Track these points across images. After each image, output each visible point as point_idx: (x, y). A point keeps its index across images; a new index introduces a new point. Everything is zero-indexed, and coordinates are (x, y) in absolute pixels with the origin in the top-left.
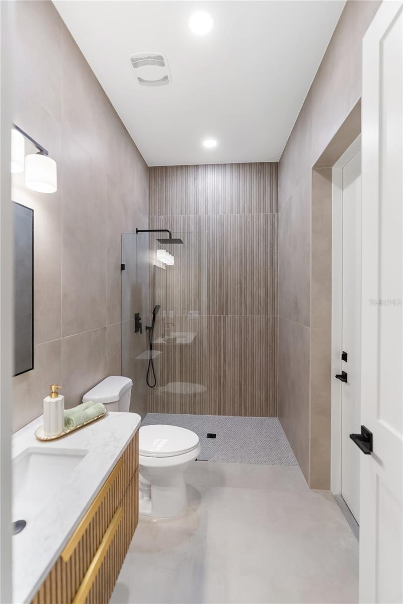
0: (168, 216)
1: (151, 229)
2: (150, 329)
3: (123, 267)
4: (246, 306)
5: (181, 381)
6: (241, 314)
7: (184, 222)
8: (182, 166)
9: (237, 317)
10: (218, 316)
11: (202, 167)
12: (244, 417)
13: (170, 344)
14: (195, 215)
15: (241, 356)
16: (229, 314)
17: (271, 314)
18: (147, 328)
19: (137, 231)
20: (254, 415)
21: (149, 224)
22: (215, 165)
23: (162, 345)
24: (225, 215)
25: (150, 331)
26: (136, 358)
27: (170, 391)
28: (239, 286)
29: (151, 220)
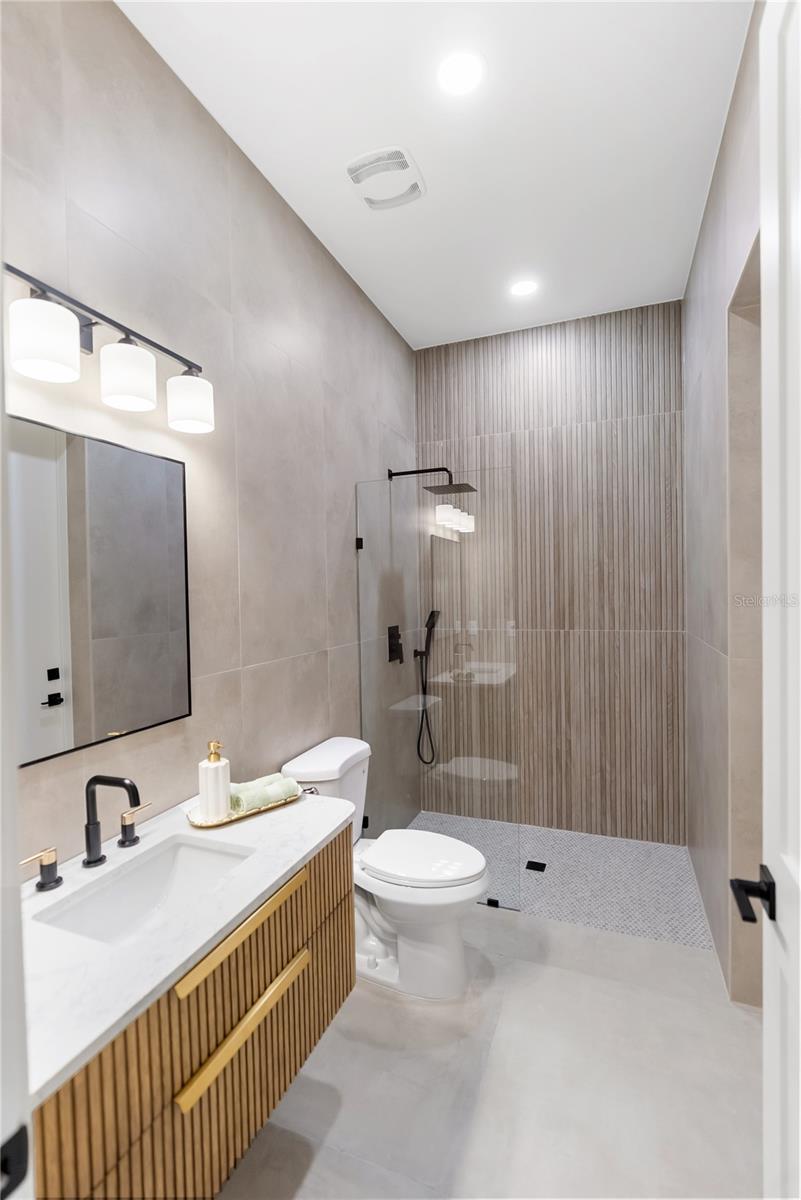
0: (453, 439)
1: (421, 468)
2: (422, 655)
3: (359, 543)
4: (612, 611)
5: (482, 755)
6: (601, 627)
7: (483, 448)
8: (476, 341)
9: (594, 633)
10: (553, 631)
11: (516, 335)
12: (613, 838)
13: (460, 685)
14: (504, 434)
15: (603, 713)
16: (576, 627)
17: (669, 627)
18: (416, 653)
19: (391, 475)
20: (634, 834)
21: (417, 459)
22: (541, 327)
23: (445, 686)
24: (564, 427)
25: (421, 658)
26: (392, 708)
27: (462, 775)
28: (596, 569)
29: (421, 451)
